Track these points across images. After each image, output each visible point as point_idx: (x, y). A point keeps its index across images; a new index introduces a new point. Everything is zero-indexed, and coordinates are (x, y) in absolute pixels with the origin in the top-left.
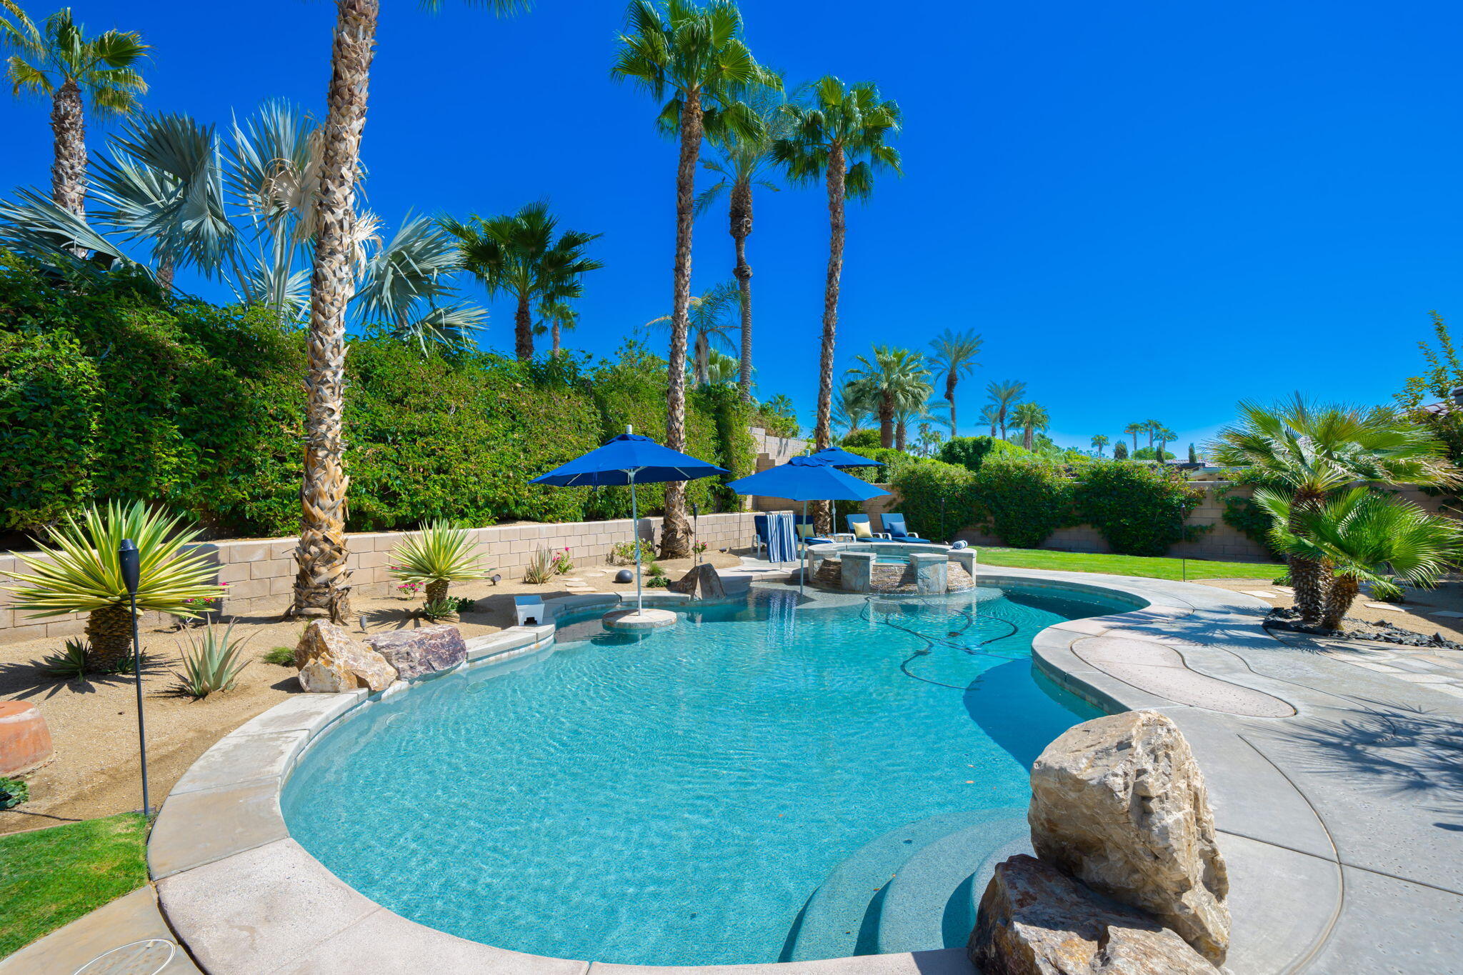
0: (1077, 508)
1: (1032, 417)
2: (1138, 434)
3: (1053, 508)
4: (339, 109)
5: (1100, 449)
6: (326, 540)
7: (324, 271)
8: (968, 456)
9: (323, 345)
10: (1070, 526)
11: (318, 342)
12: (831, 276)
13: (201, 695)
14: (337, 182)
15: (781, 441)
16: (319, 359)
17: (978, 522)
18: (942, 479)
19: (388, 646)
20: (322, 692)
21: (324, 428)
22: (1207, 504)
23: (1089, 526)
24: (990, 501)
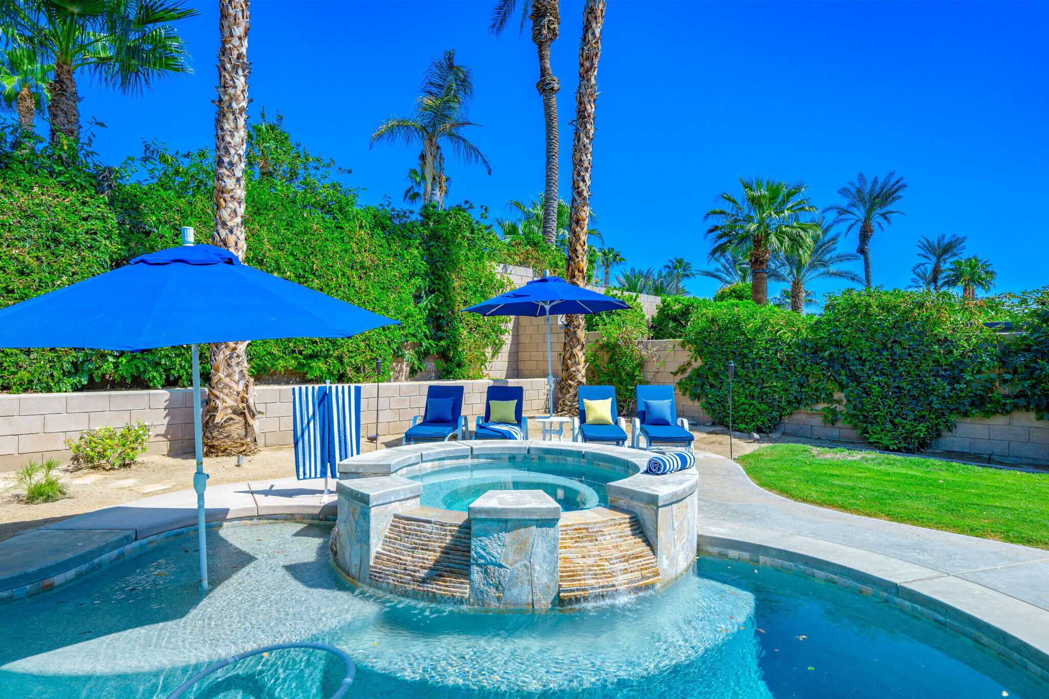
0: (1004, 382)
3: (955, 380)
12: (587, 28)
17: (817, 400)
18: (759, 330)
24: (837, 367)
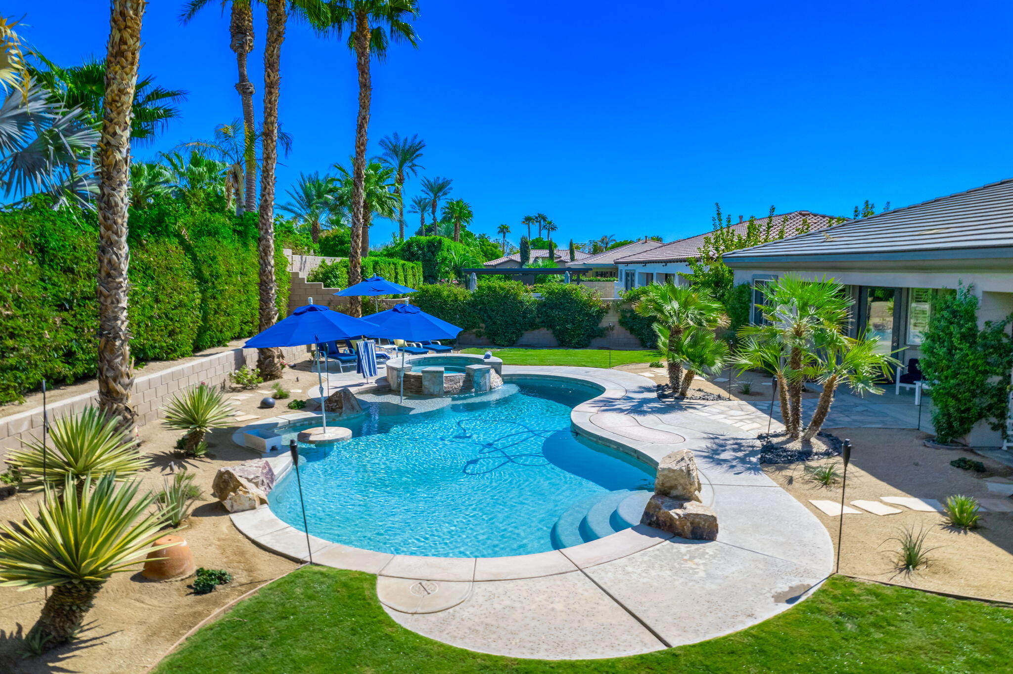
0: (538, 317)
1: (460, 212)
2: (531, 224)
3: (524, 317)
4: (123, 68)
5: (504, 237)
6: (127, 409)
7: (116, 199)
8: (424, 254)
9: (118, 259)
10: (534, 329)
11: (114, 256)
13: (176, 526)
14: (122, 127)
15: (302, 258)
16: (115, 270)
19: (254, 478)
20: (243, 511)
21: (119, 322)
22: (611, 312)
23: (546, 329)
24: (482, 313)
